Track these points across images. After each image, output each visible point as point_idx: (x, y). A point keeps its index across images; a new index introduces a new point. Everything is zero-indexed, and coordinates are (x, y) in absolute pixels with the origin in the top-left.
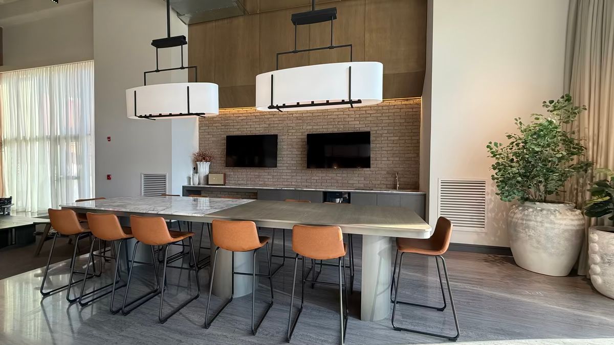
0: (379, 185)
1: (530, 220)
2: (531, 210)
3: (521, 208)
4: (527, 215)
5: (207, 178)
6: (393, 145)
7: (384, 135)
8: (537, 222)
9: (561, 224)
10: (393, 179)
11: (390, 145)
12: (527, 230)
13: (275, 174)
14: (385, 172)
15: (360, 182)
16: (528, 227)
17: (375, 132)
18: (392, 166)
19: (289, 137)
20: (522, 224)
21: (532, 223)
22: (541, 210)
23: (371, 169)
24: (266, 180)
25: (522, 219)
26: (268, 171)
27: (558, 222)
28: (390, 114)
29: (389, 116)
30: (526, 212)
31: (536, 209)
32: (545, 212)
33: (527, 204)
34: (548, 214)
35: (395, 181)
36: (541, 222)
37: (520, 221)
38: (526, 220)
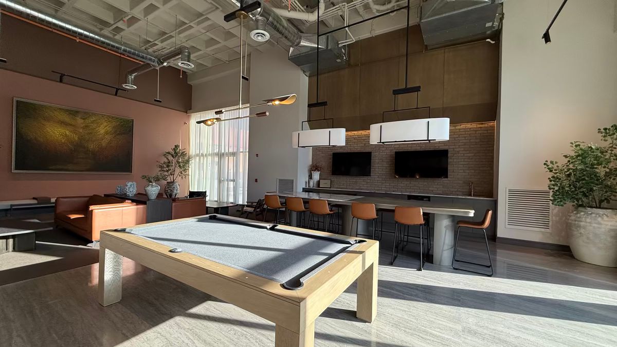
0: (455, 191)
1: (581, 221)
2: (583, 213)
3: (575, 212)
4: (579, 217)
5: (318, 183)
6: (469, 160)
7: (461, 152)
8: (586, 222)
9: (607, 225)
10: (468, 187)
11: (466, 160)
12: (578, 229)
13: (369, 181)
14: (461, 182)
15: (439, 189)
16: (579, 226)
17: (452, 150)
18: (468, 177)
19: (381, 154)
20: (575, 224)
21: (582, 224)
22: (591, 214)
23: (449, 178)
24: (361, 185)
25: (575, 221)
26: (363, 179)
27: (605, 223)
28: (466, 136)
29: (465, 137)
30: (578, 215)
31: (587, 213)
32: (593, 215)
33: (580, 209)
34: (596, 216)
35: (470, 189)
36: (590, 223)
37: (573, 222)
38: (578, 221)
